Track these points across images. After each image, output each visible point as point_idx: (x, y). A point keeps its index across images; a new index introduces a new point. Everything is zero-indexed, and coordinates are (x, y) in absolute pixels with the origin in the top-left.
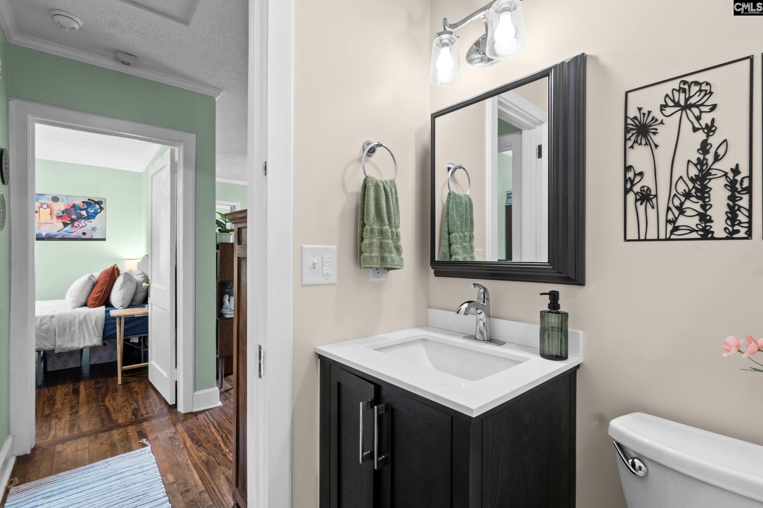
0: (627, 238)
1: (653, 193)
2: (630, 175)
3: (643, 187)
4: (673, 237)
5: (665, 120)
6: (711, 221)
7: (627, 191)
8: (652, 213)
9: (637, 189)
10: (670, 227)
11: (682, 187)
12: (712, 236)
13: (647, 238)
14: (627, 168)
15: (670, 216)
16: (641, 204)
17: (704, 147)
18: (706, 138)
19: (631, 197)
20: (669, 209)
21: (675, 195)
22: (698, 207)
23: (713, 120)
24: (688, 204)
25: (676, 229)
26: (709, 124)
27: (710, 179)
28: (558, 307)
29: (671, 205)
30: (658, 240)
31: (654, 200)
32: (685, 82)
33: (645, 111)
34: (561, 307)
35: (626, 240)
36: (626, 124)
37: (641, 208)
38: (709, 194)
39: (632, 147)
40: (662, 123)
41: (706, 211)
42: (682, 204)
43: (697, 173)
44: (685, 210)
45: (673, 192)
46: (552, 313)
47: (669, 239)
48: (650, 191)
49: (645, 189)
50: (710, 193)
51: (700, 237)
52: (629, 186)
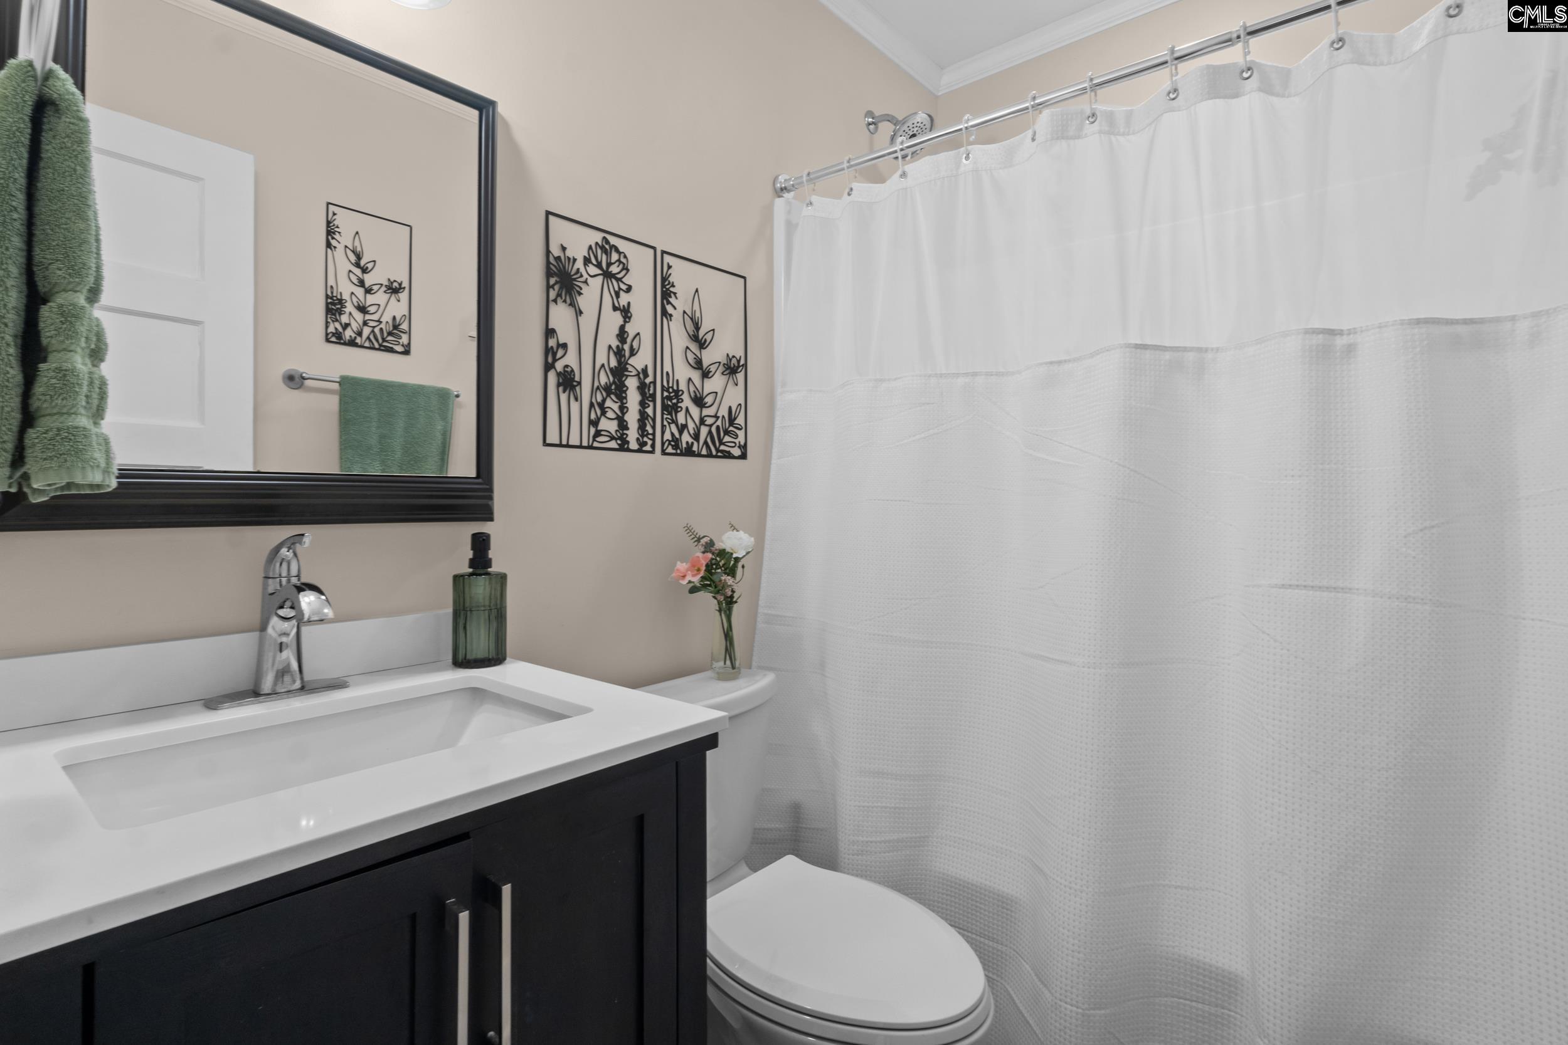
0: (548, 441)
1: (577, 379)
2: (552, 343)
3: (567, 366)
4: (596, 444)
5: (590, 280)
6: (628, 429)
7: (548, 367)
8: (575, 406)
9: (559, 366)
10: (593, 431)
11: (604, 380)
12: (628, 447)
13: (570, 443)
14: (550, 332)
15: (593, 416)
16: (564, 392)
17: (622, 335)
18: (623, 323)
19: (552, 378)
20: (592, 405)
21: (598, 388)
22: (616, 407)
23: (629, 304)
24: (608, 403)
25: (598, 434)
26: (626, 306)
27: (627, 376)
28: (488, 563)
29: (594, 401)
30: (581, 447)
31: (578, 389)
32: (607, 242)
33: (569, 253)
34: (494, 563)
35: (545, 444)
36: (548, 263)
37: (564, 397)
38: (626, 394)
39: (555, 301)
40: (586, 282)
41: (624, 414)
42: (604, 400)
43: (616, 365)
44: (607, 410)
45: (596, 384)
46: (480, 575)
47: (590, 447)
48: (574, 375)
49: (569, 369)
50: (627, 392)
51: (617, 447)
52: (550, 360)
